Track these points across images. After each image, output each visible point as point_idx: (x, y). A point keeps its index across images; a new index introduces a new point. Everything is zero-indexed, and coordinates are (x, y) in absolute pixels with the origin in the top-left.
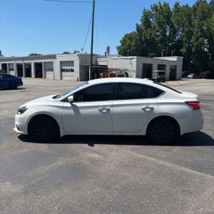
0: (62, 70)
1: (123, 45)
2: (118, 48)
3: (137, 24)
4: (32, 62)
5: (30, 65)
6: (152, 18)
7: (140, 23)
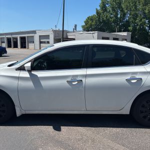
0: (41, 42)
1: (86, 25)
2: (83, 27)
3: (96, 9)
4: (18, 36)
5: (17, 39)
6: (108, 4)
7: (99, 8)
